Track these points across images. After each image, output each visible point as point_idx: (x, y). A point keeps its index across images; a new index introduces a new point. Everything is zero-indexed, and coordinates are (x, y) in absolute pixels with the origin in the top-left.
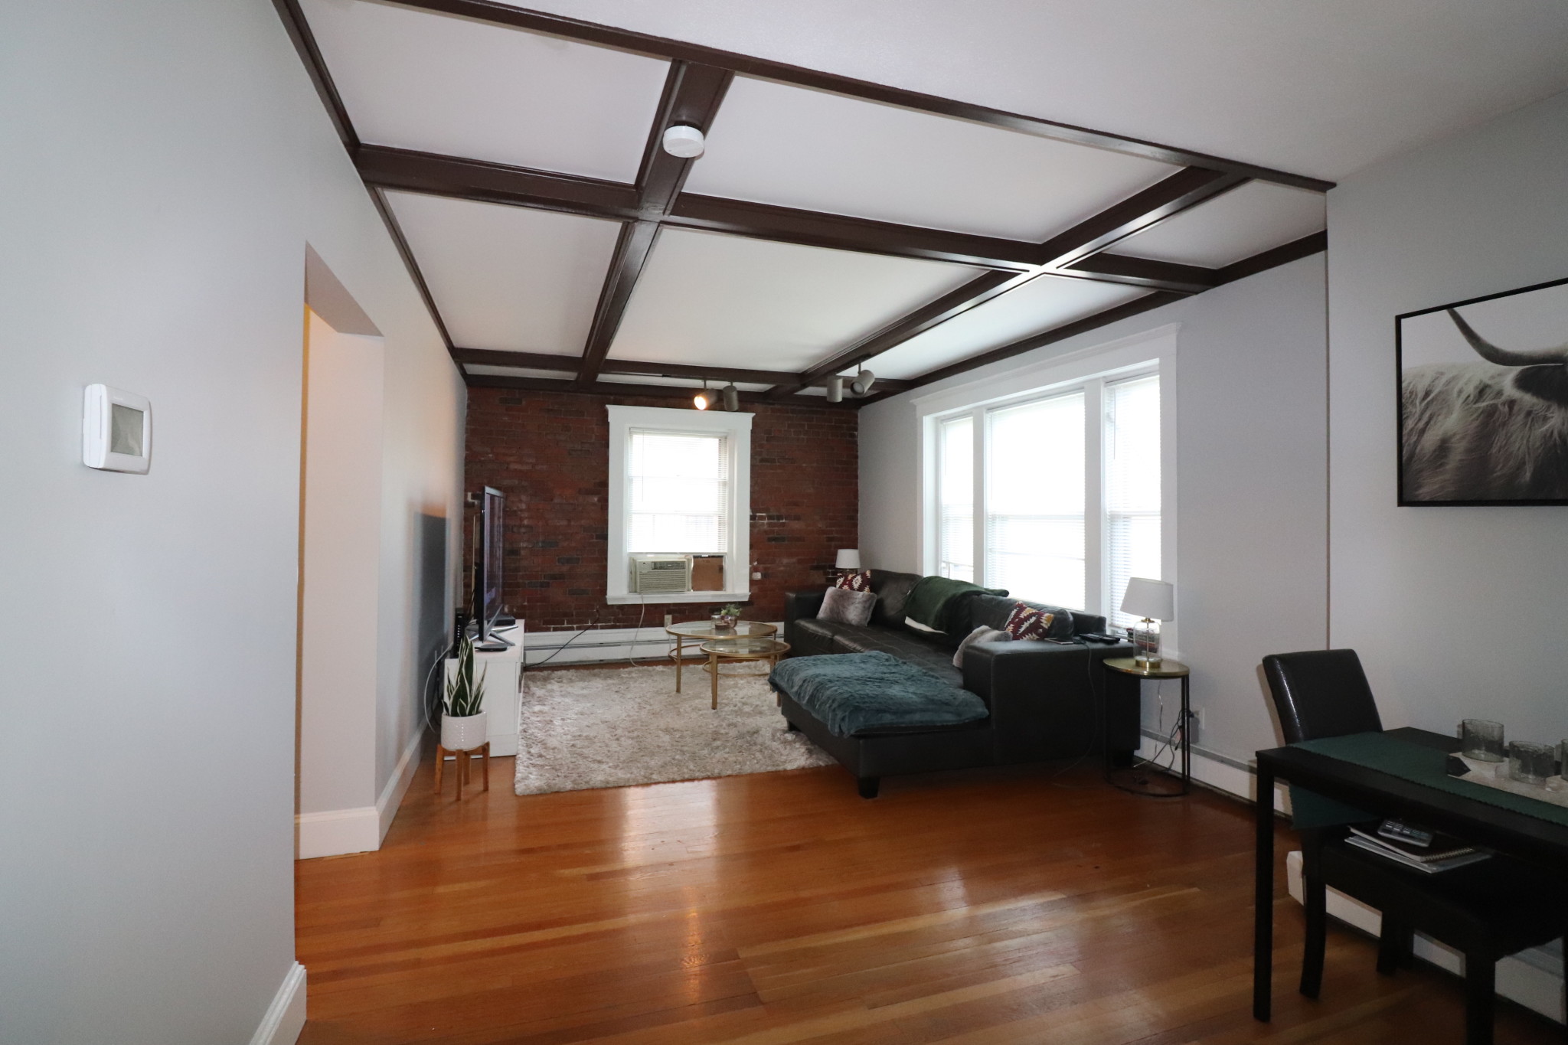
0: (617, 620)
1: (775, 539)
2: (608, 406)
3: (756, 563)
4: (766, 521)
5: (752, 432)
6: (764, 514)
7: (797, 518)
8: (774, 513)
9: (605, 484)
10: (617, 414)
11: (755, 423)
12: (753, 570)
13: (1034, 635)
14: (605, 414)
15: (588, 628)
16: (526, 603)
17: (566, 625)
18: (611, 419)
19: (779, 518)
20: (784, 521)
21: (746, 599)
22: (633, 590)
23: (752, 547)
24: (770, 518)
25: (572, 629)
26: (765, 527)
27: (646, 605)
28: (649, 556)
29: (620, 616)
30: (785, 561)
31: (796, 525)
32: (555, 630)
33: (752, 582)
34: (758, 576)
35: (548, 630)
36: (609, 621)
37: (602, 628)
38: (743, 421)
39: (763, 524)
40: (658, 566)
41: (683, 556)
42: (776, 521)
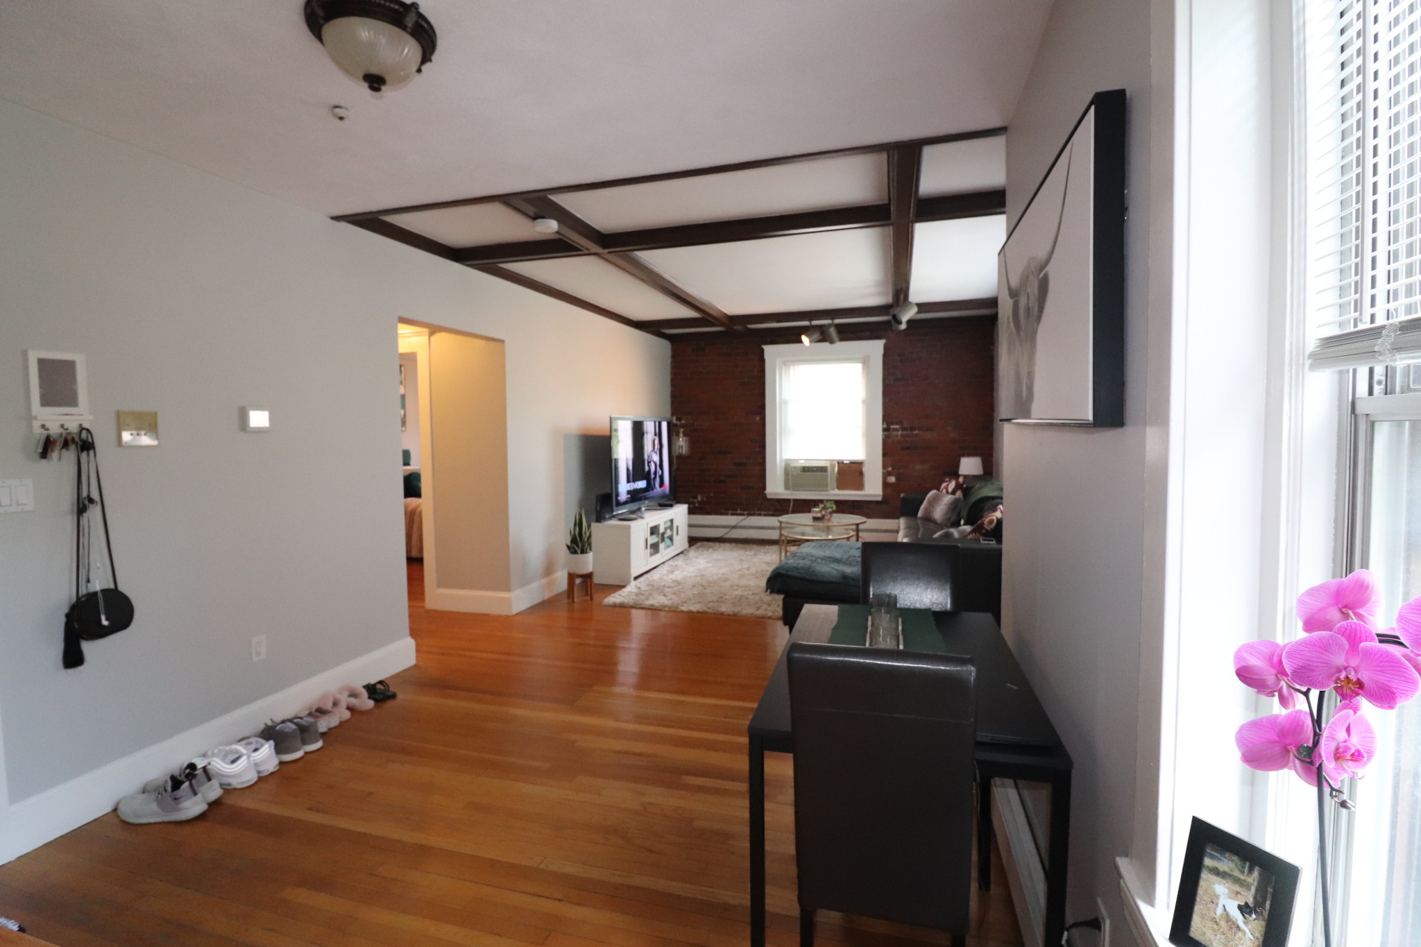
0: (775, 510)
1: (908, 448)
2: (764, 347)
3: (890, 469)
4: (900, 433)
5: (885, 356)
6: (897, 427)
7: (929, 429)
8: (906, 425)
9: (763, 407)
10: (770, 351)
11: (886, 348)
12: (886, 475)
13: (977, 534)
14: (762, 351)
15: (753, 515)
16: (712, 495)
17: (739, 512)
18: (767, 356)
19: (912, 429)
20: (917, 432)
21: (880, 499)
22: (787, 487)
23: (884, 455)
24: (903, 429)
25: (743, 515)
26: (899, 437)
27: (795, 501)
28: (800, 461)
29: (778, 507)
30: (918, 467)
31: (928, 435)
32: (732, 514)
33: (886, 485)
34: (892, 479)
35: (727, 514)
36: (769, 510)
37: (765, 515)
38: (876, 348)
39: (897, 435)
40: (806, 469)
41: (829, 462)
42: (909, 432)
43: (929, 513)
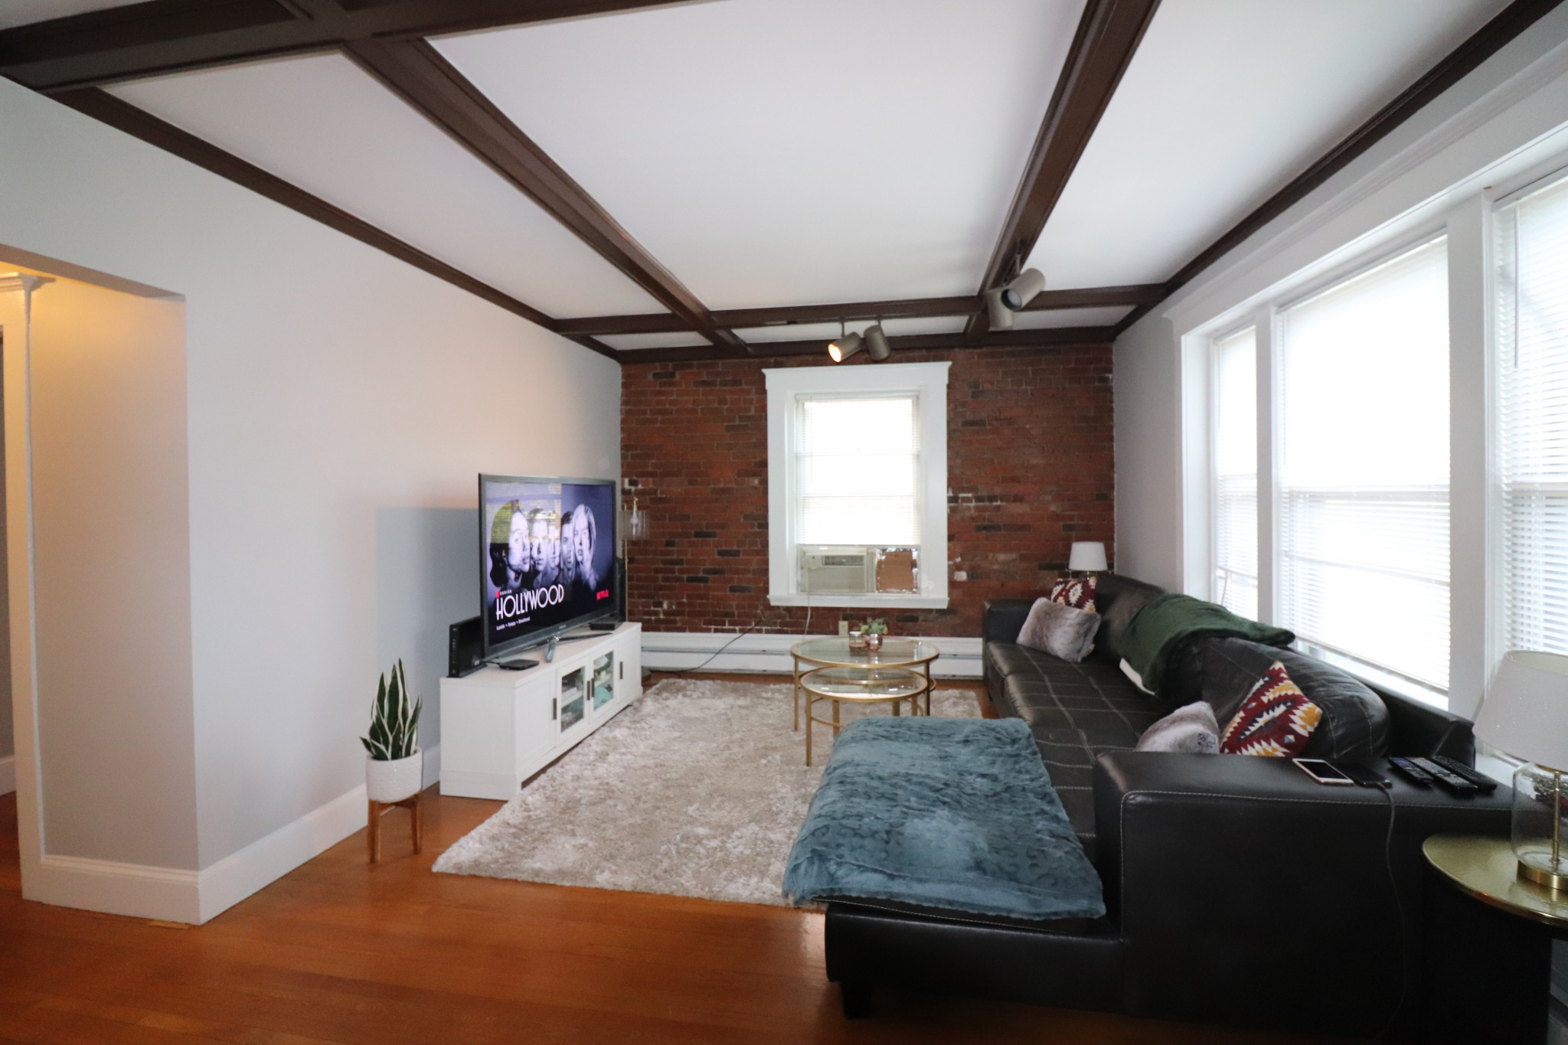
0: (783, 624)
1: (985, 528)
2: (764, 371)
3: (958, 560)
4: (973, 504)
5: (949, 386)
6: (970, 495)
7: (1018, 499)
8: (983, 492)
9: (764, 464)
10: (778, 380)
11: (952, 373)
12: (953, 569)
13: (1274, 744)
14: (763, 377)
15: (750, 631)
16: (685, 600)
17: (727, 627)
18: (769, 386)
19: (992, 499)
20: (999, 503)
21: (944, 606)
22: (802, 589)
23: (951, 538)
24: (979, 499)
25: (734, 631)
26: (972, 511)
27: (814, 609)
28: (822, 548)
29: (788, 619)
30: (1002, 557)
31: (1018, 509)
32: (716, 631)
33: (953, 584)
34: (962, 576)
35: (708, 630)
36: (775, 624)
37: (768, 632)
38: (935, 375)
39: (969, 508)
40: (830, 561)
41: (865, 549)
42: (987, 504)
43: (1041, 638)
